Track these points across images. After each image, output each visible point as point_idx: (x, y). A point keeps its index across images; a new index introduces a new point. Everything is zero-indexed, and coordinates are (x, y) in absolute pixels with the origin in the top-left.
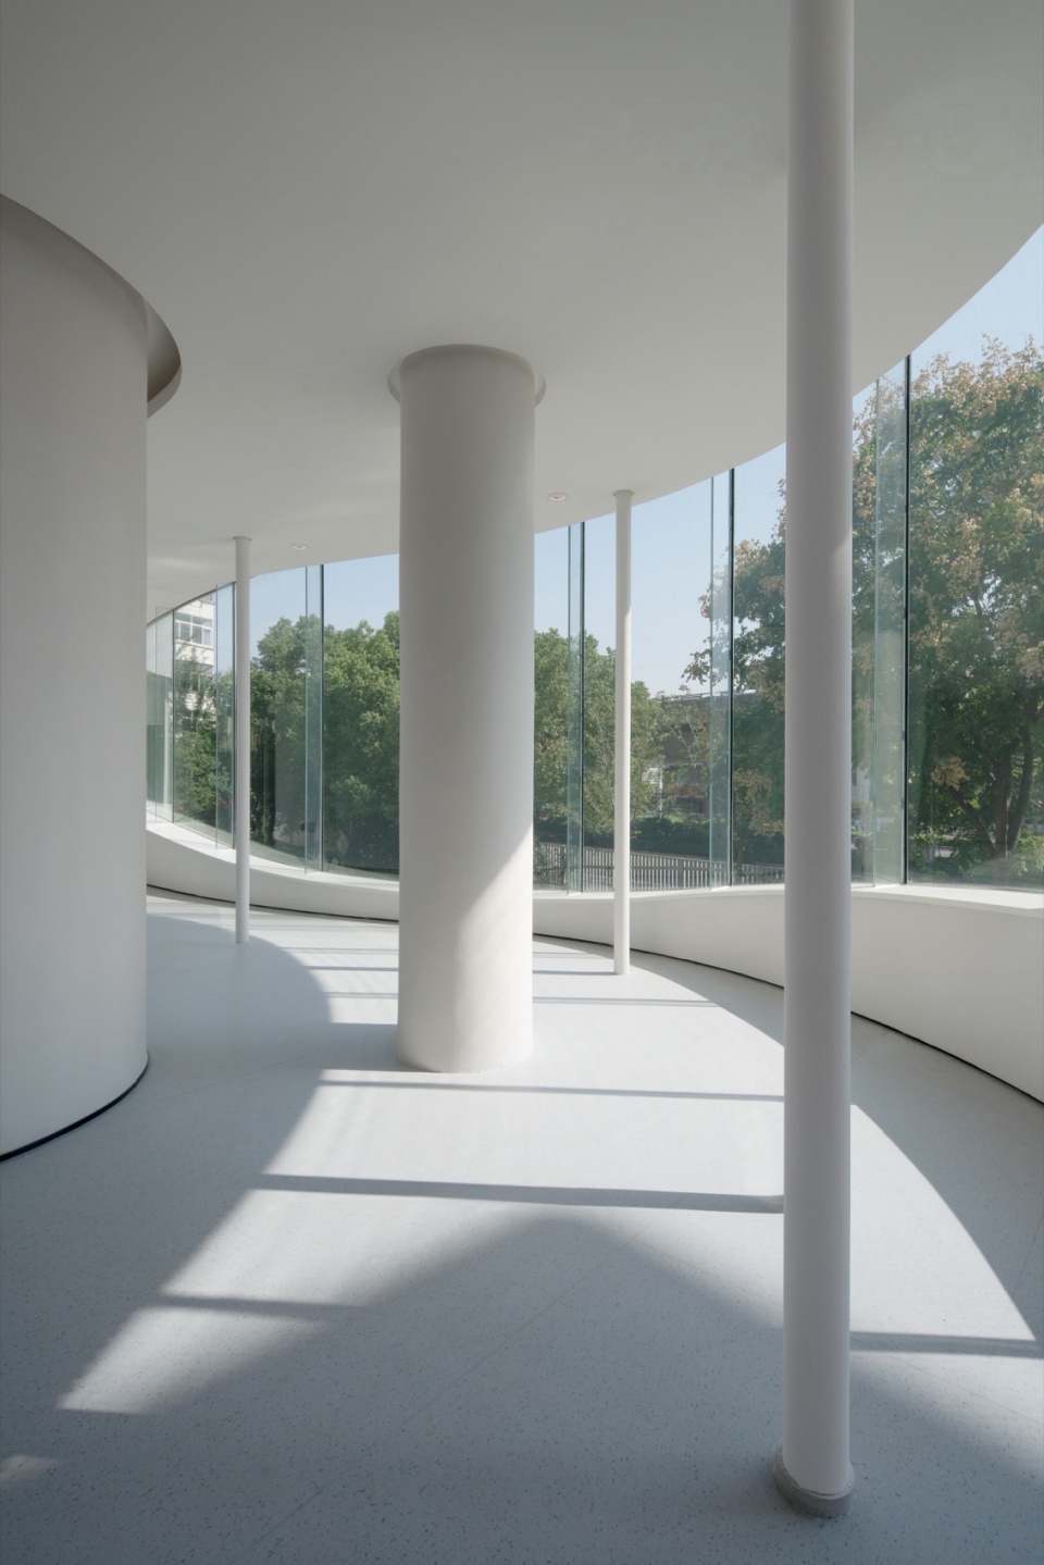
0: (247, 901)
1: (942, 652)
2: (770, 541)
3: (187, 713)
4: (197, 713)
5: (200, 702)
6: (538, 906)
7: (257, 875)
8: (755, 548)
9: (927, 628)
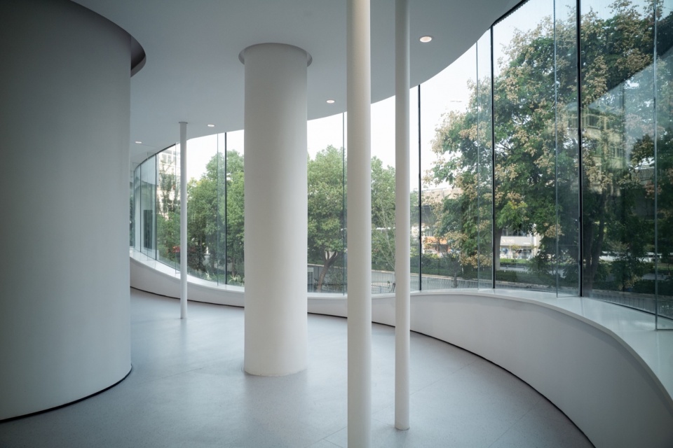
0: (185, 298)
1: (550, 169)
2: (465, 111)
3: (170, 201)
4: (175, 201)
5: (176, 196)
6: (310, 300)
7: (190, 285)
8: (457, 115)
9: (542, 157)
